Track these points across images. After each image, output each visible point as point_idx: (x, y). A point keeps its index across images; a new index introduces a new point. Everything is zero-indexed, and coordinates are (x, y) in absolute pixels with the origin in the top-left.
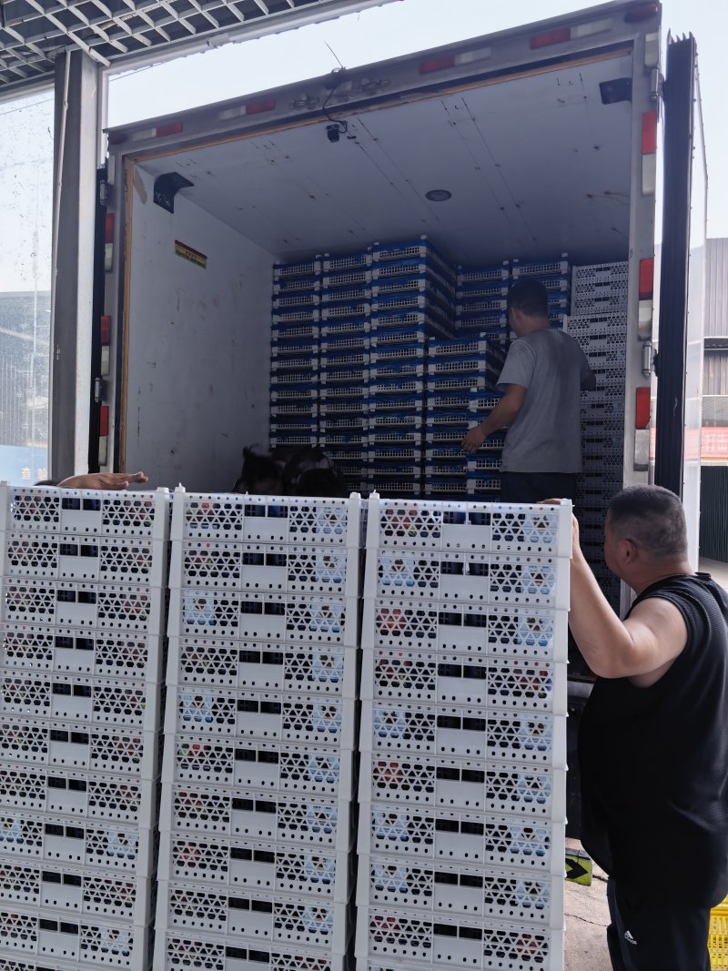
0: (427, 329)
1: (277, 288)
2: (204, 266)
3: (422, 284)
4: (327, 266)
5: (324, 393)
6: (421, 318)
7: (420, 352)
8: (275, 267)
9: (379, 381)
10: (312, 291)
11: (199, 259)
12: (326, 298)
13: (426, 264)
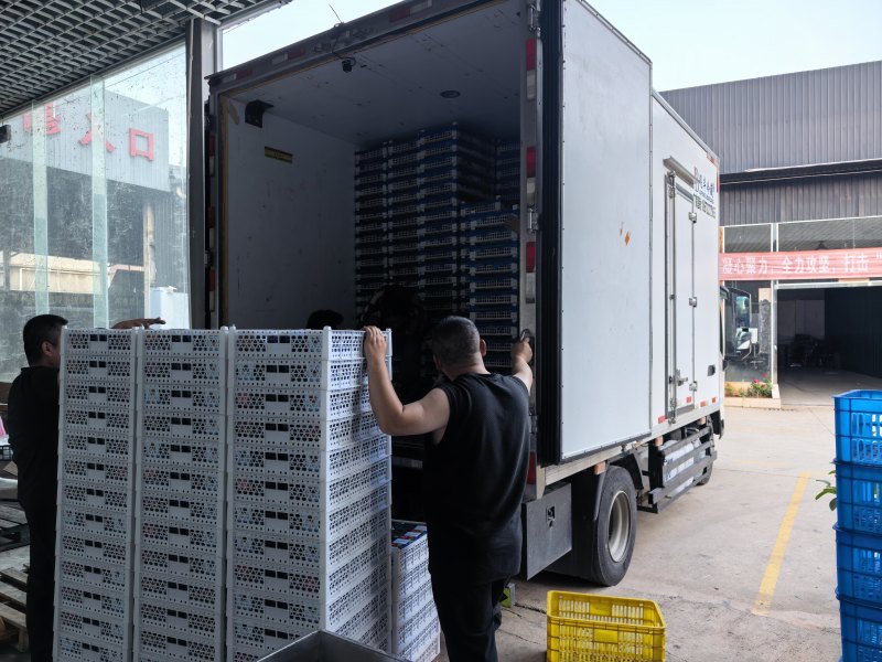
0: (459, 195)
1: (358, 170)
2: (290, 162)
3: (454, 160)
4: (391, 150)
5: (391, 249)
6: (454, 187)
7: (454, 214)
8: (356, 153)
9: (427, 237)
10: (381, 171)
11: (286, 157)
12: (391, 175)
13: (457, 144)
